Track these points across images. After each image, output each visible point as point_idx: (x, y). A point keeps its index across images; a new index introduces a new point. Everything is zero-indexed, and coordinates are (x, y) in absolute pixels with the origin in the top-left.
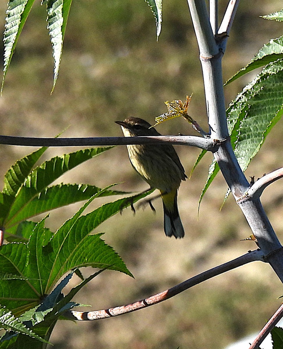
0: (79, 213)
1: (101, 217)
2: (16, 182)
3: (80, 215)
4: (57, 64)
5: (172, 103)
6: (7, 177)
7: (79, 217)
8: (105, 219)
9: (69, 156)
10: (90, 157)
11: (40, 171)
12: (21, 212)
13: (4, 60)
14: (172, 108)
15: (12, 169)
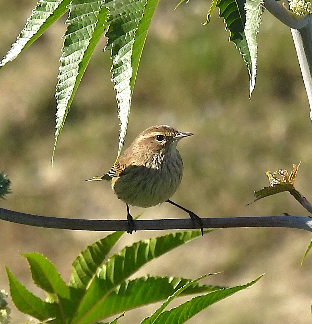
0: (161, 309)
1: (188, 312)
2: (87, 272)
3: (161, 311)
4: (123, 128)
5: (275, 173)
6: (75, 266)
7: (162, 312)
8: (193, 315)
9: (156, 241)
11: (118, 259)
12: (93, 311)
13: (56, 121)
14: (275, 180)
15: (81, 255)
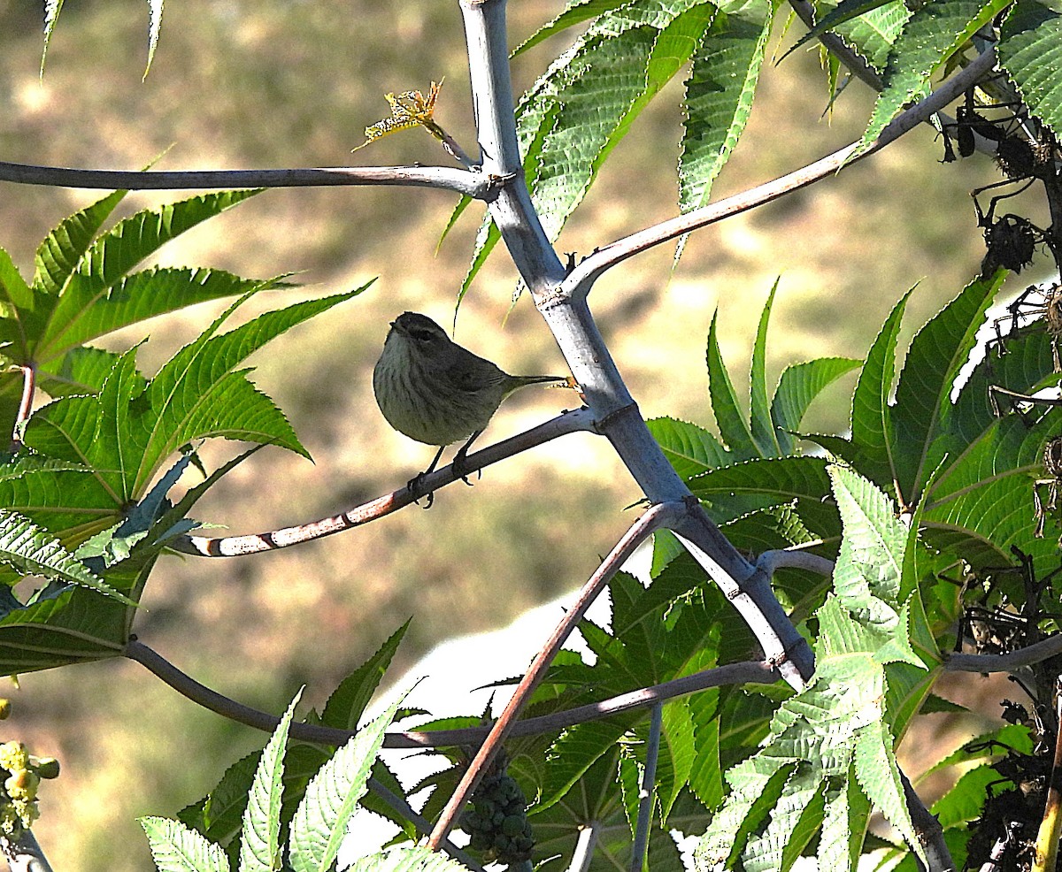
0: (209, 332)
1: (254, 338)
2: (61, 264)
3: (211, 335)
4: (156, 19)
5: (400, 96)
6: (42, 255)
7: (211, 338)
8: (263, 342)
9: (172, 209)
10: (217, 211)
11: (111, 241)
12: (71, 329)
13: (47, 10)
14: (400, 108)
15: (52, 236)
